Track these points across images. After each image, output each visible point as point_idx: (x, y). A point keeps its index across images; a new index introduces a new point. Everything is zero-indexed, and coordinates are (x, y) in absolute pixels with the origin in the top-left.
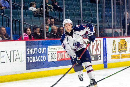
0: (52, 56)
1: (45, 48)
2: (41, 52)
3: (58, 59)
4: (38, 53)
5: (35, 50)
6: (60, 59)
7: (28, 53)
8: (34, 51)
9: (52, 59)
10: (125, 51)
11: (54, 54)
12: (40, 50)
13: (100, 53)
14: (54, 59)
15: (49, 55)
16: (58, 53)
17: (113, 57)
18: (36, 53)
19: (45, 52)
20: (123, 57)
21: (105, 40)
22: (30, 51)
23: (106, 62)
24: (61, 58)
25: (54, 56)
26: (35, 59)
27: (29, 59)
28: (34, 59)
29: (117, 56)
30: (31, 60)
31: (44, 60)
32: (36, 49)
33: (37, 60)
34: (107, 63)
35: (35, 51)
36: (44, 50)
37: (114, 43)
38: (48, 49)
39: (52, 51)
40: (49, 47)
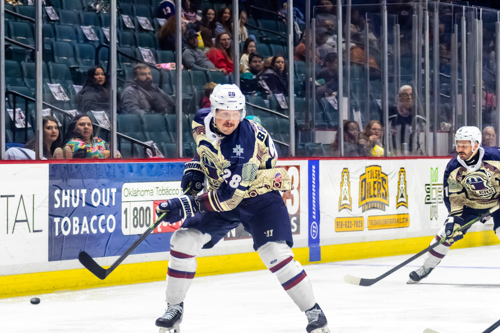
0: (135, 217)
1: (114, 190)
2: (101, 204)
4: (89, 204)
7: (57, 206)
8: (78, 199)
9: (135, 226)
10: (383, 206)
11: (142, 208)
12: (96, 194)
13: (299, 211)
14: (142, 226)
15: (126, 212)
17: (341, 225)
18: (84, 205)
19: (114, 204)
20: (375, 224)
21: (314, 167)
22: (65, 198)
23: (317, 240)
25: (142, 215)
26: (80, 224)
27: (60, 223)
28: (76, 226)
29: (353, 220)
30: (66, 229)
31: (111, 230)
32: (84, 191)
33: (85, 229)
34: (321, 244)
35: (81, 199)
36: (111, 197)
37: (346, 177)
38: (124, 192)
39: (139, 198)
40: (126, 185)
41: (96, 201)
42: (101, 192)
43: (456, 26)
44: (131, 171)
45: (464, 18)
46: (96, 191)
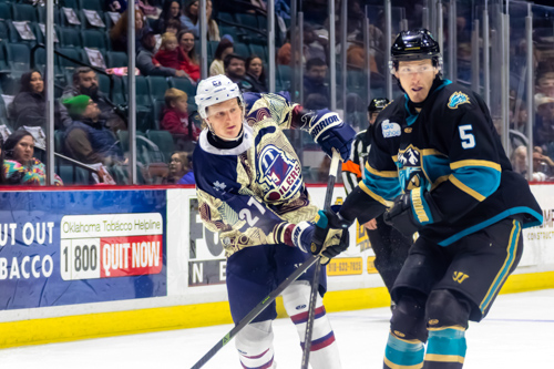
0: (78, 258)
1: (51, 225)
2: (35, 241)
3: (102, 271)
4: (19, 242)
5: (9, 230)
6: (111, 270)
8: (6, 236)
9: (78, 269)
11: (86, 247)
12: (28, 230)
14: (86, 269)
15: (66, 251)
16: (107, 246)
17: (334, 268)
18: (13, 243)
19: (51, 241)
24: (115, 268)
25: (86, 255)
26: (9, 267)
28: (4, 270)
31: (47, 274)
32: (13, 226)
33: (15, 273)
35: (9, 235)
36: (47, 233)
38: (64, 228)
39: (82, 235)
40: (66, 219)
41: (28, 237)
42: (35, 227)
43: (477, 21)
44: (72, 201)
45: (486, 12)
46: (28, 225)
